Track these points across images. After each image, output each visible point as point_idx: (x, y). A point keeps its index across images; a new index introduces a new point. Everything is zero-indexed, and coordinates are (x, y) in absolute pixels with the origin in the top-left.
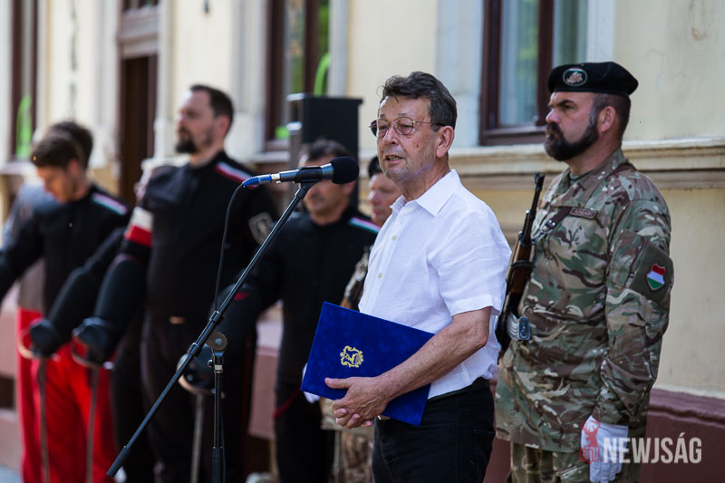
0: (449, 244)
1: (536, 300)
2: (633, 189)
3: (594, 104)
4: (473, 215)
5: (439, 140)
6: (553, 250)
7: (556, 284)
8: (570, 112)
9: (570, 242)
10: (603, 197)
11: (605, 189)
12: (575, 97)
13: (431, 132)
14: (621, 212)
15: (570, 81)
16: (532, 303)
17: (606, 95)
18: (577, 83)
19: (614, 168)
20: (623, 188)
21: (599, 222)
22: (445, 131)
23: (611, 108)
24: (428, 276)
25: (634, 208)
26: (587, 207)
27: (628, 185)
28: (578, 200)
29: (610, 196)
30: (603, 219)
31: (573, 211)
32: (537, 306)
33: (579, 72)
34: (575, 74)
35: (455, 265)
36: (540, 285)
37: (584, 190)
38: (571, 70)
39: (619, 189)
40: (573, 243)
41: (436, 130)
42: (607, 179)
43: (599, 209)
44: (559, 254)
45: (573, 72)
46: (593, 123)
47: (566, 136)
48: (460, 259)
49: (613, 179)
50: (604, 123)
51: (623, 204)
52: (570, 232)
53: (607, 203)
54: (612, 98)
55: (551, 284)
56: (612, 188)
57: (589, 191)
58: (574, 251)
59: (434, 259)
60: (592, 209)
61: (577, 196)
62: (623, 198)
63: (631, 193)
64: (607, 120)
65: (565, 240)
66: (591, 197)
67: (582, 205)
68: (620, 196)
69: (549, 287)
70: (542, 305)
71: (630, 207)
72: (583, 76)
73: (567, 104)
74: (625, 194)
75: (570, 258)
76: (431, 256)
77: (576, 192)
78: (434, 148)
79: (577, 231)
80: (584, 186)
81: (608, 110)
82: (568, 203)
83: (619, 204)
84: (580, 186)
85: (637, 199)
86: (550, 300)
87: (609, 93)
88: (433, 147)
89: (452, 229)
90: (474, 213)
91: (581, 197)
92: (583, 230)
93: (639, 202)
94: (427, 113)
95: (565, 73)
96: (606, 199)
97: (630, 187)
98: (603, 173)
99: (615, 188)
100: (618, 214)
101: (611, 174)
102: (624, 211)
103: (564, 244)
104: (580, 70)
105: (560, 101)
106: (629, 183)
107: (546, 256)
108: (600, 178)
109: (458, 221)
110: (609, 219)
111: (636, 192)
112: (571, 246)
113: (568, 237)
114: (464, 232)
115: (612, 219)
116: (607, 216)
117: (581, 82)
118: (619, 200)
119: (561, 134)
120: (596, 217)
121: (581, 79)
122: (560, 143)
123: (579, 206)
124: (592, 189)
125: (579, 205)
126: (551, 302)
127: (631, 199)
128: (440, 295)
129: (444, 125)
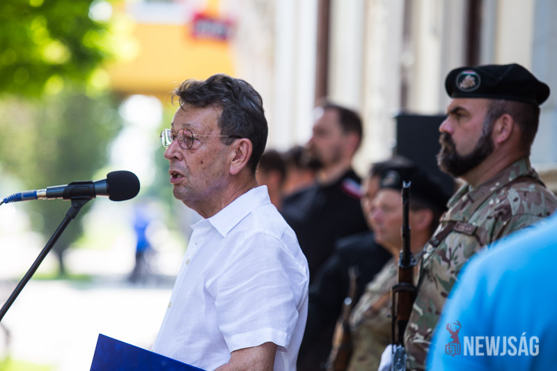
0: (228, 269)
1: (417, 328)
2: (518, 202)
3: (489, 112)
4: (258, 235)
5: (233, 155)
6: (434, 272)
7: (434, 310)
8: (463, 120)
9: (448, 262)
10: (487, 212)
11: (491, 202)
12: (468, 104)
13: (221, 146)
14: (501, 227)
15: (463, 85)
16: (413, 332)
17: (502, 102)
18: (470, 88)
19: (510, 179)
20: (508, 200)
21: (478, 239)
22: (242, 144)
23: (508, 116)
24: (204, 307)
25: (515, 224)
26: (470, 222)
27: (513, 198)
28: (464, 213)
29: (493, 209)
30: (482, 235)
31: (457, 227)
32: (417, 335)
33: (472, 76)
34: (468, 78)
35: (232, 293)
36: (420, 311)
37: (473, 202)
38: (465, 73)
39: (503, 203)
40: (452, 262)
41: (228, 144)
42: (498, 191)
43: (479, 224)
44: (439, 275)
45: (465, 76)
46: (486, 133)
47: (458, 148)
48: (239, 286)
49: (503, 191)
50: (501, 132)
51: (504, 219)
52: (450, 250)
53: (489, 218)
54: (510, 105)
55: (430, 310)
56: (498, 201)
57: (477, 203)
58: (452, 272)
59: (210, 286)
60: (474, 224)
61: (464, 209)
62: (505, 212)
63: (515, 207)
64: (504, 130)
65: (445, 259)
66: (477, 210)
67: (467, 219)
68: (502, 210)
69: (428, 314)
70: (421, 334)
71: (511, 221)
72: (476, 80)
73: (460, 112)
74: (508, 208)
75: (447, 280)
76: (208, 284)
77: (464, 204)
78: (227, 165)
79: (456, 249)
80: (474, 198)
81: (505, 118)
82: (455, 218)
83: (500, 219)
84: (469, 198)
85: (520, 214)
86: (427, 328)
87: (507, 99)
88: (224, 163)
89: (234, 252)
90: (259, 233)
91: (468, 210)
92: (463, 248)
93: (523, 217)
94: (216, 123)
95: (458, 77)
96: (489, 212)
97: (516, 200)
98: (497, 184)
99: (501, 201)
100: (498, 230)
101: (505, 186)
102: (504, 227)
103: (444, 264)
104: (474, 73)
105: (452, 108)
106: (517, 195)
107: (429, 277)
108: (493, 189)
109: (240, 243)
110: (488, 235)
111: (521, 206)
112: (449, 265)
113: (448, 256)
114: (245, 255)
115: (492, 235)
116: (487, 232)
117: (474, 87)
118: (500, 214)
119: (454, 146)
120: (475, 233)
121: (473, 83)
122: (451, 157)
123: (464, 221)
124: (481, 201)
125: (464, 219)
126: (429, 330)
127: (514, 213)
128: (218, 328)
129: (240, 137)
